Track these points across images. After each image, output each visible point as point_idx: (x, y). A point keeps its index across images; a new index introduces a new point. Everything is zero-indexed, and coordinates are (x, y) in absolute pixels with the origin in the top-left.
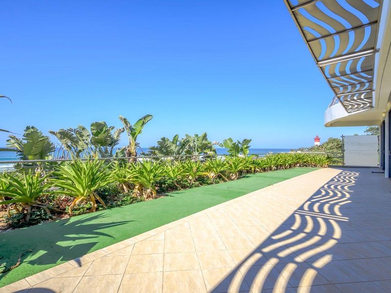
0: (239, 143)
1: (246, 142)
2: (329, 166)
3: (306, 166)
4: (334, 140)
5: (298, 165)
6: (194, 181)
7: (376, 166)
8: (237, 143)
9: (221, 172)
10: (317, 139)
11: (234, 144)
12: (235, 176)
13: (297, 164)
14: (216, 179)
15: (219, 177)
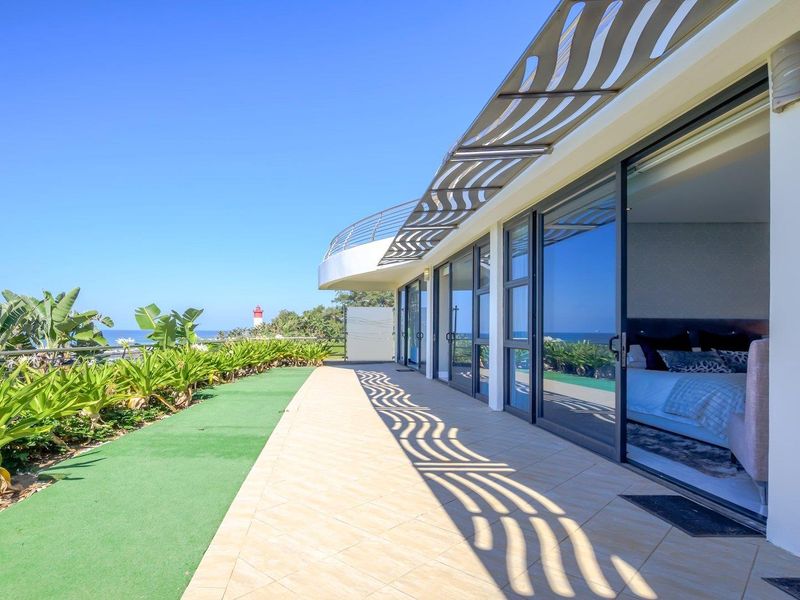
0: (176, 316)
1: (192, 314)
2: (325, 363)
3: (287, 365)
4: (289, 314)
5: (276, 363)
6: (99, 422)
7: (391, 359)
8: (172, 318)
9: (158, 391)
10: (258, 313)
11: (166, 320)
12: (184, 398)
13: (272, 361)
14: (146, 409)
15: (153, 402)
